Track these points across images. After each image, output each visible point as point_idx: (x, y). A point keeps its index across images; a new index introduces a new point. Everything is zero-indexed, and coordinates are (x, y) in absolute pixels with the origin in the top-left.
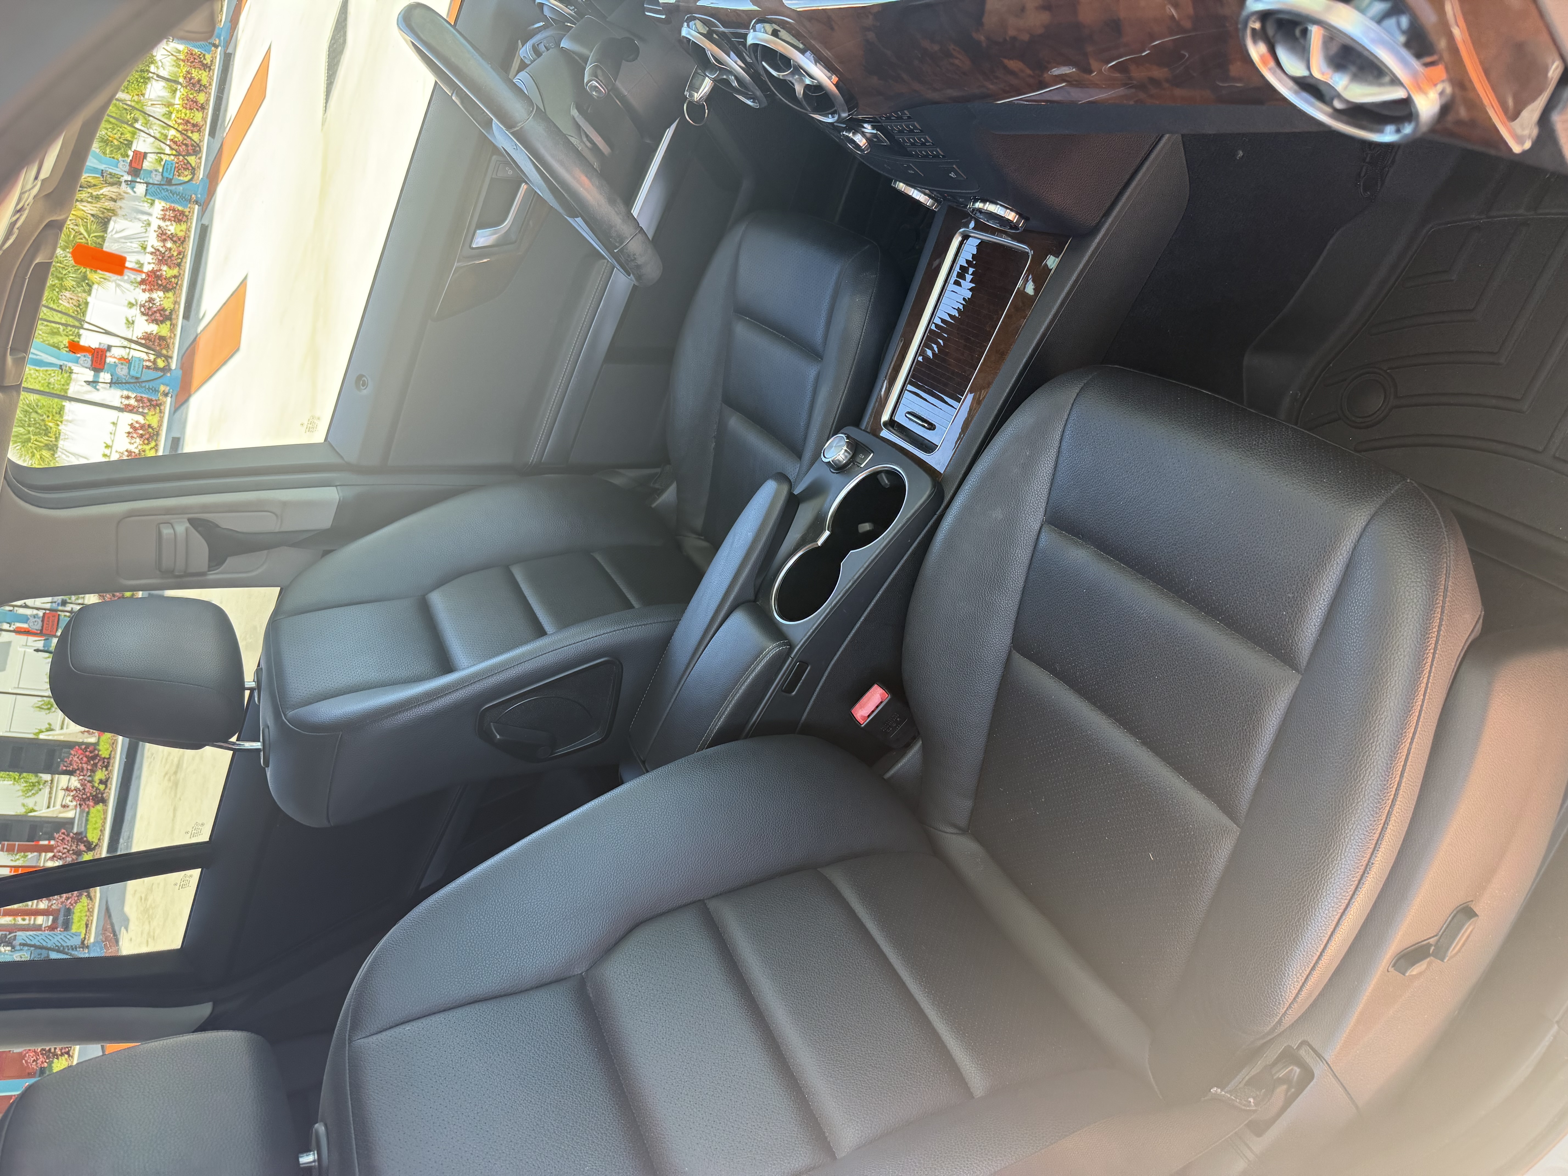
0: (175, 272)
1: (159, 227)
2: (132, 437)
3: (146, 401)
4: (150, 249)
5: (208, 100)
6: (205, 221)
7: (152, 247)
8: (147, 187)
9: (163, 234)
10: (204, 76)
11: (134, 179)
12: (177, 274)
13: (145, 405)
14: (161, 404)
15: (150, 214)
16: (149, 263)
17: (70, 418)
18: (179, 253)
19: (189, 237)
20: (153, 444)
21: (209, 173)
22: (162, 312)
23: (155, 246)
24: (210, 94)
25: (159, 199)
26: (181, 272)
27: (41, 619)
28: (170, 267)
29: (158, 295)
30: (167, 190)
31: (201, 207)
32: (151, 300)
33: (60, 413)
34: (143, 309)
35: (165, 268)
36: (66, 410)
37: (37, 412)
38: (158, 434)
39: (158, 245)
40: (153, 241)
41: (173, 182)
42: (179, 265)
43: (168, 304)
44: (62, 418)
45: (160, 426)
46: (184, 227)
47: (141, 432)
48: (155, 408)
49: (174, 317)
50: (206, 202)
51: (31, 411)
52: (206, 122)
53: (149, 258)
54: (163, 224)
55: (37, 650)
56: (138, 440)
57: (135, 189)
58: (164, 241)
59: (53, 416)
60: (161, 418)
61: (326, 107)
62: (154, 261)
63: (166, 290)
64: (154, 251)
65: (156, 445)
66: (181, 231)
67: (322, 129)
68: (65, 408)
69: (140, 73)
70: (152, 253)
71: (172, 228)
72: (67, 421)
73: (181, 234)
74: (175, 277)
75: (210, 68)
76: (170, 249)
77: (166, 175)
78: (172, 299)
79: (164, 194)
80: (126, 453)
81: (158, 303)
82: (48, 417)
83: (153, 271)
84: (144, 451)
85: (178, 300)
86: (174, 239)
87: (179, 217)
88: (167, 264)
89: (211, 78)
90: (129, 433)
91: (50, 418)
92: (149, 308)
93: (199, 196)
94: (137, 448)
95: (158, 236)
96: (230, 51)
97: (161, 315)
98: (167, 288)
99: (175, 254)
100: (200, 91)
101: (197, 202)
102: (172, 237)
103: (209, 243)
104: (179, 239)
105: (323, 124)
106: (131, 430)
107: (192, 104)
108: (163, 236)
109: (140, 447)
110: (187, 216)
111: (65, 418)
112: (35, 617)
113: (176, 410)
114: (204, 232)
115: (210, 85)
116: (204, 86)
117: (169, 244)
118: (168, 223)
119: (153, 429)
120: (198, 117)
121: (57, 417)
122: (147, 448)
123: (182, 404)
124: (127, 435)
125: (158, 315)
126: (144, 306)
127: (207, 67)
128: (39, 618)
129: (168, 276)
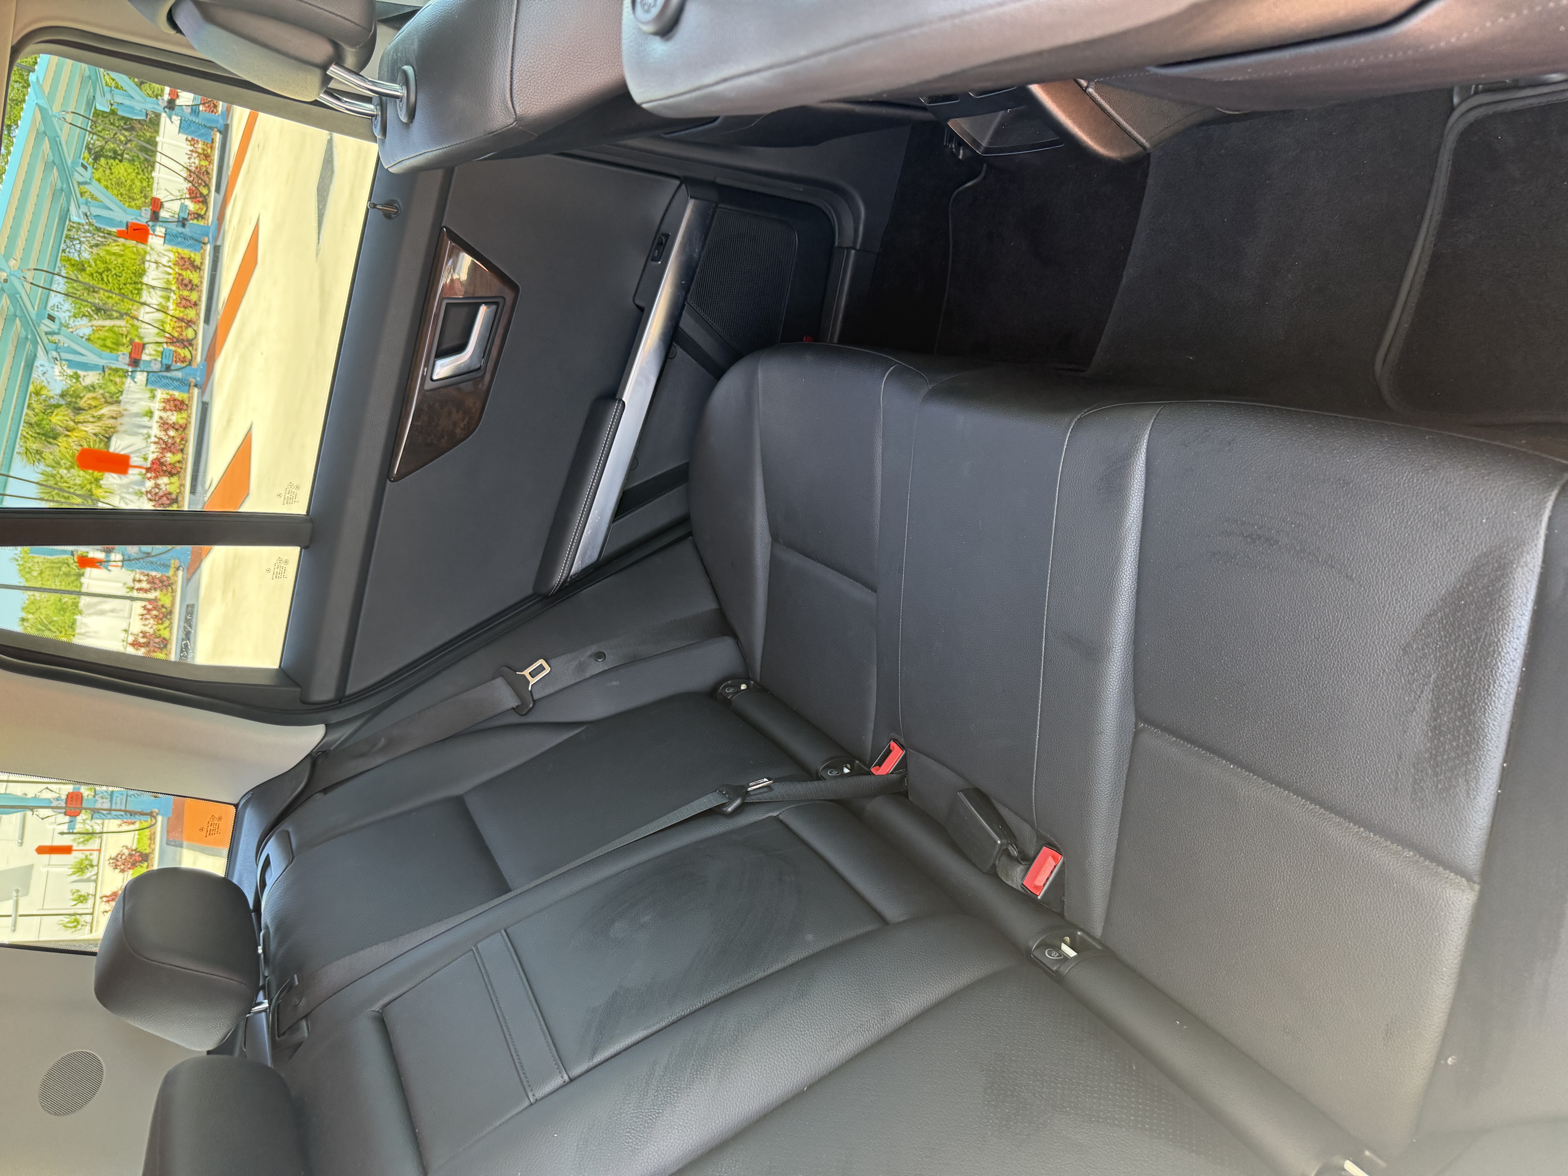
0: (179, 457)
1: (161, 418)
2: (146, 619)
3: (157, 581)
4: (153, 439)
5: (200, 297)
6: (206, 399)
7: (155, 436)
8: (148, 375)
9: (165, 423)
10: (194, 276)
11: (134, 369)
12: (181, 459)
13: (157, 586)
14: (172, 584)
15: (150, 428)
16: (153, 452)
17: (83, 631)
18: (182, 439)
19: (190, 423)
20: (167, 623)
21: (207, 356)
22: (168, 496)
23: (158, 436)
24: (201, 291)
25: (160, 387)
26: (185, 456)
27: (64, 801)
28: (173, 453)
29: (164, 480)
30: (167, 377)
31: (200, 390)
32: (157, 486)
33: (72, 627)
34: (149, 496)
35: (169, 455)
36: (78, 624)
37: (50, 630)
38: (171, 613)
39: (162, 434)
40: (156, 431)
41: (172, 368)
42: (182, 450)
43: (173, 489)
44: (74, 631)
45: (173, 604)
46: (184, 415)
47: (155, 613)
48: (167, 589)
49: (180, 499)
50: (204, 384)
51: (44, 628)
52: (199, 317)
53: (153, 447)
54: (164, 415)
55: (62, 833)
56: (152, 621)
57: (136, 380)
58: (166, 430)
59: (66, 630)
60: (174, 597)
61: (319, 239)
62: (158, 450)
63: (171, 474)
64: (157, 440)
65: (171, 623)
66: (182, 418)
67: (317, 260)
68: (78, 621)
69: (133, 286)
70: (155, 443)
71: (174, 417)
72: (80, 634)
73: (182, 422)
74: (179, 462)
75: (200, 269)
76: (173, 437)
77: (165, 361)
78: (177, 484)
79: (164, 381)
80: (141, 635)
81: (163, 487)
82: (61, 632)
83: (158, 459)
84: (159, 630)
85: (183, 482)
86: (177, 427)
87: (179, 406)
88: (170, 452)
89: (201, 277)
90: (142, 615)
91: (64, 633)
92: (156, 494)
93: (198, 379)
94: (151, 628)
95: (160, 426)
96: (218, 243)
97: (168, 499)
98: (172, 472)
99: (178, 440)
100: (192, 290)
101: (196, 386)
102: (173, 426)
103: (210, 418)
104: (181, 427)
105: (317, 255)
106: (145, 612)
107: (186, 303)
108: (165, 425)
109: (155, 627)
110: (187, 405)
111: (77, 631)
112: (58, 800)
113: (189, 580)
114: (205, 409)
115: (201, 282)
116: (196, 286)
117: (172, 433)
118: (169, 413)
119: (166, 608)
120: (191, 314)
121: (70, 631)
122: (161, 627)
123: (194, 573)
124: (141, 617)
125: (165, 499)
126: (150, 492)
127: (197, 268)
128: (62, 800)
129: (173, 462)
